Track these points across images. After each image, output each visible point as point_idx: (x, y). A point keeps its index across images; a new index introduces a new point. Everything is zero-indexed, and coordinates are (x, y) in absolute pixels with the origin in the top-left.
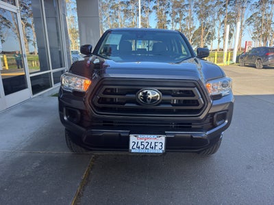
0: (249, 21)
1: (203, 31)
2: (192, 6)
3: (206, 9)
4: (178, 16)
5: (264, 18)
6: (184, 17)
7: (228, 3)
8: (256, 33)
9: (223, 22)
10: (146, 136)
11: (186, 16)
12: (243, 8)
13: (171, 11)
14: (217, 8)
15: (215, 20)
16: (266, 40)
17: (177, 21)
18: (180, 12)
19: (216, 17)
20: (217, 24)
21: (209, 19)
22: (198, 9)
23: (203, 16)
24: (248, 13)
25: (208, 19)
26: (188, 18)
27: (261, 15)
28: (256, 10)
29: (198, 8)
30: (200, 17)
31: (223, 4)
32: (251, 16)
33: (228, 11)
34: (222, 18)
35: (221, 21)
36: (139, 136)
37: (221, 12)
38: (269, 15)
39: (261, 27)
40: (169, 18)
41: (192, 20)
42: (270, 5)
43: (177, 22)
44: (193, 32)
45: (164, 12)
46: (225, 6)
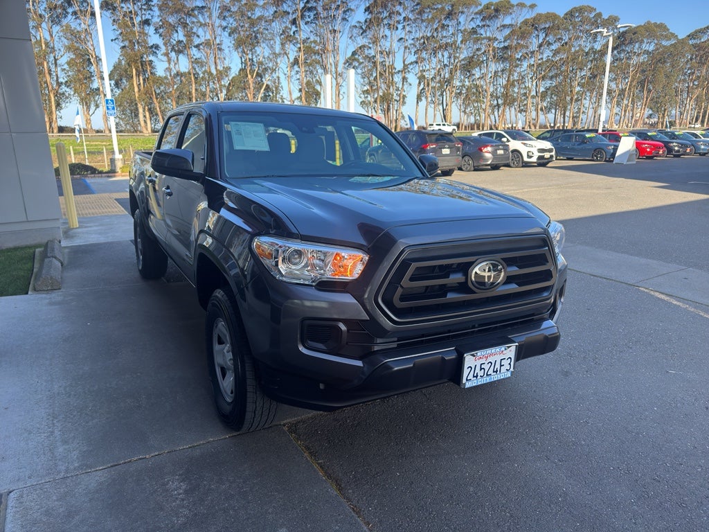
0: (350, 62)
1: (250, 80)
2: (215, 14)
3: (252, 24)
4: (180, 35)
5: (379, 59)
6: (197, 41)
7: (303, 17)
8: (366, 92)
9: (296, 62)
10: (489, 351)
11: (202, 40)
12: (335, 31)
13: (156, 20)
14: (277, 27)
15: (276, 55)
16: (389, 109)
17: (180, 49)
18: (185, 25)
19: (278, 49)
20: (283, 64)
21: (262, 51)
22: (231, 22)
23: (246, 42)
24: (345, 45)
25: (258, 50)
26: (207, 44)
27: (372, 52)
28: (361, 41)
29: (231, 20)
30: (239, 44)
31: (291, 17)
32: (354, 53)
33: (303, 36)
34: (292, 51)
35: (292, 60)
36: (480, 353)
37: (288, 38)
38: (388, 54)
39: (375, 79)
40: (154, 39)
41: (220, 49)
42: (387, 32)
43: (179, 52)
44: (225, 82)
45: (137, 20)
46: (294, 22)
